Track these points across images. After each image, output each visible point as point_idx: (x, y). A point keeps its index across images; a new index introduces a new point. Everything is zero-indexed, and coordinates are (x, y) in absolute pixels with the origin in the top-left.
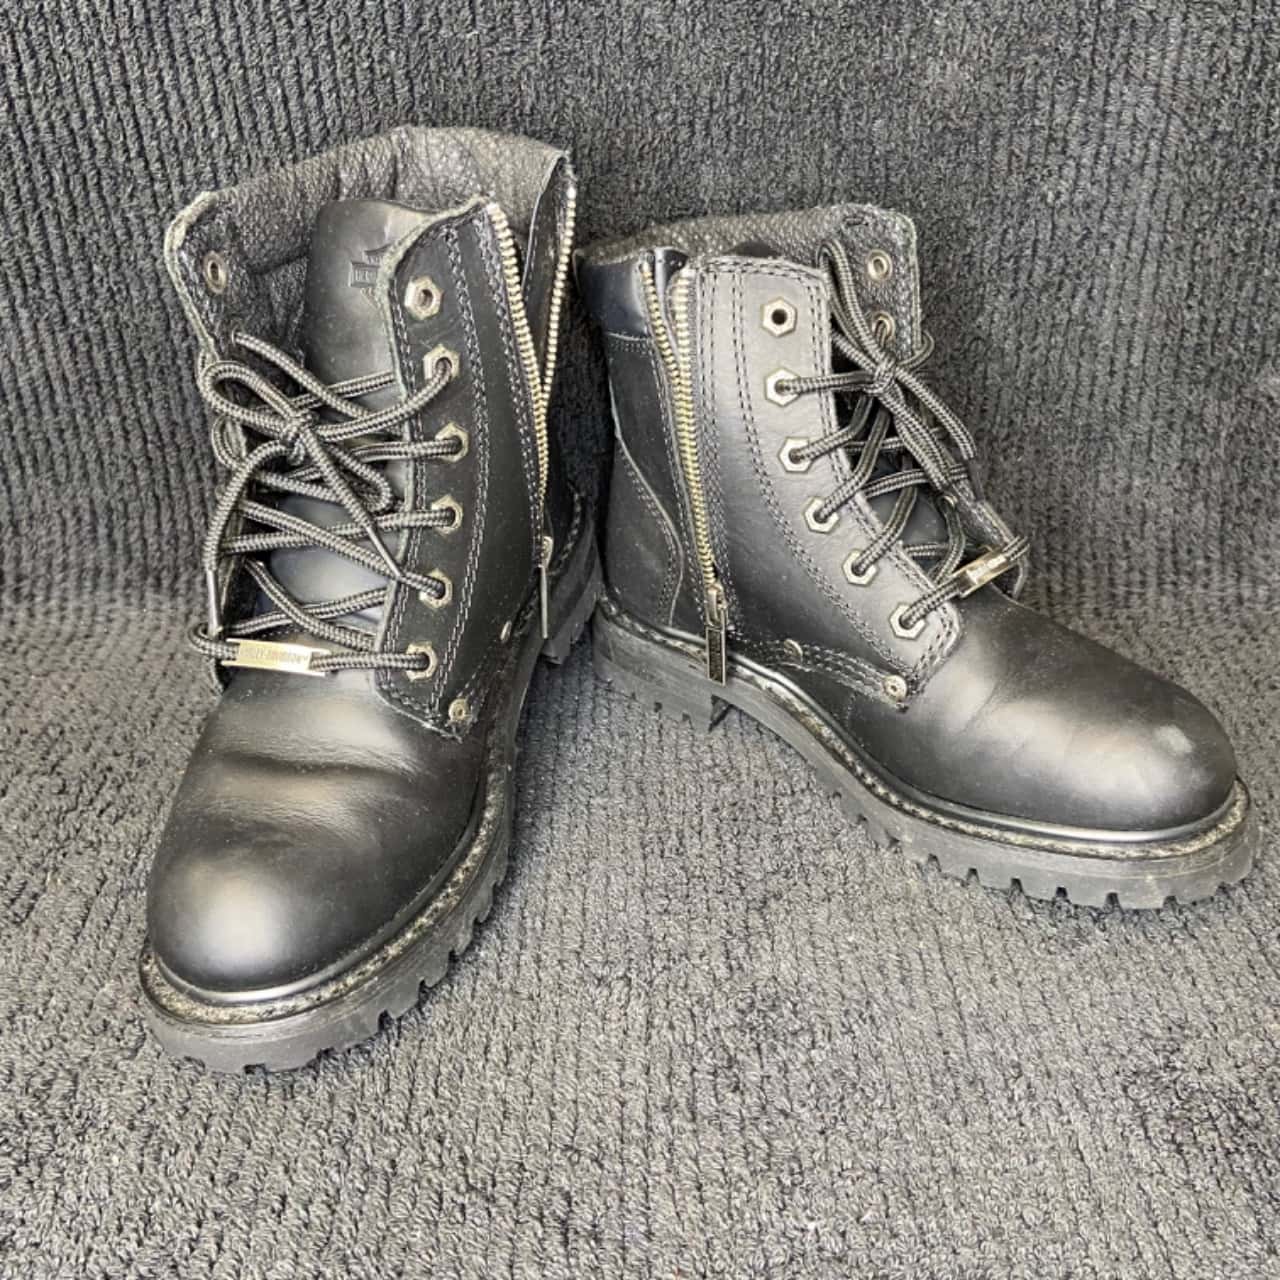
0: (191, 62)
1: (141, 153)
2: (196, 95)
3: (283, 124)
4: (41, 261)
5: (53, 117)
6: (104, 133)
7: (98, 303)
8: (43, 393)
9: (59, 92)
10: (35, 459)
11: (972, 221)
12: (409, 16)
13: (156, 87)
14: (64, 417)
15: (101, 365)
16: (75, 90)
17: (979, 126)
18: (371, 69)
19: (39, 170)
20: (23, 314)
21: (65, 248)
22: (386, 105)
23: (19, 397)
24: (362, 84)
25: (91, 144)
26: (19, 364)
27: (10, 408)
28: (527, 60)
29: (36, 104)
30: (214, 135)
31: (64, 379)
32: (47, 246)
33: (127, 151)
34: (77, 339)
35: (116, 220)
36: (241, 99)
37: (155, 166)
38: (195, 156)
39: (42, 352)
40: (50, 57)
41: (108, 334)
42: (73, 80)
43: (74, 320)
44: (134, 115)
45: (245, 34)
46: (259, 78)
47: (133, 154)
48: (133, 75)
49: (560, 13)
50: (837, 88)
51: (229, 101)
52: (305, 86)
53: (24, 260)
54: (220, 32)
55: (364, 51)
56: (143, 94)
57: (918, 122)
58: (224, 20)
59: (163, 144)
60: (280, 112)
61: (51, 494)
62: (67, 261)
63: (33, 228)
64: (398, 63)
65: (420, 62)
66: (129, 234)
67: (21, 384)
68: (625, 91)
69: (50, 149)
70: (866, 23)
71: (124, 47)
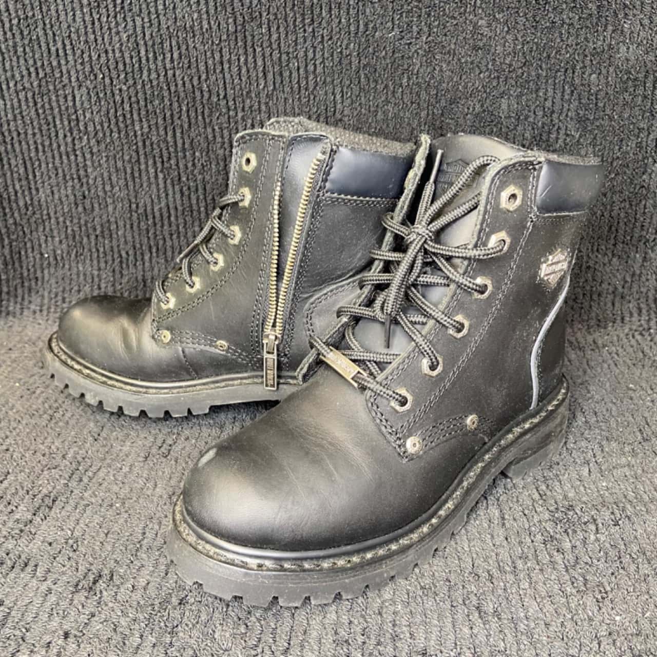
0: (255, 50)
1: (225, 97)
2: (255, 67)
3: (296, 81)
4: (171, 150)
5: (185, 78)
6: (208, 87)
7: (196, 171)
8: (165, 215)
9: (189, 67)
10: (158, 249)
11: (642, 125)
12: (361, 27)
13: (236, 64)
14: (174, 228)
15: (194, 202)
16: (197, 66)
17: (646, 77)
18: (341, 52)
19: (176, 105)
20: (161, 176)
21: (184, 143)
22: (347, 70)
23: (154, 217)
24: (336, 60)
25: (202, 92)
26: (156, 201)
27: (149, 223)
28: (418, 46)
29: (178, 73)
30: (261, 87)
31: (176, 208)
32: (175, 142)
33: (218, 96)
34: (185, 189)
35: (209, 130)
36: (277, 68)
37: (231, 103)
38: (251, 98)
39: (167, 195)
40: (187, 49)
41: (199, 186)
42: (197, 60)
43: (184, 179)
44: (224, 77)
45: (283, 36)
46: (287, 58)
47: (221, 97)
48: (226, 58)
49: (436, 23)
50: (575, 58)
51: (271, 69)
52: (308, 61)
53: (164, 149)
54: (270, 36)
55: (339, 43)
56: (230, 67)
57: (614, 75)
58: (273, 29)
59: (236, 92)
60: (295, 74)
61: (163, 266)
62: (184, 150)
63: (170, 133)
64: (354, 49)
65: (366, 48)
66: (214, 137)
67: (155, 211)
68: (466, 62)
69: (182, 95)
70: (590, 26)
71: (222, 44)
